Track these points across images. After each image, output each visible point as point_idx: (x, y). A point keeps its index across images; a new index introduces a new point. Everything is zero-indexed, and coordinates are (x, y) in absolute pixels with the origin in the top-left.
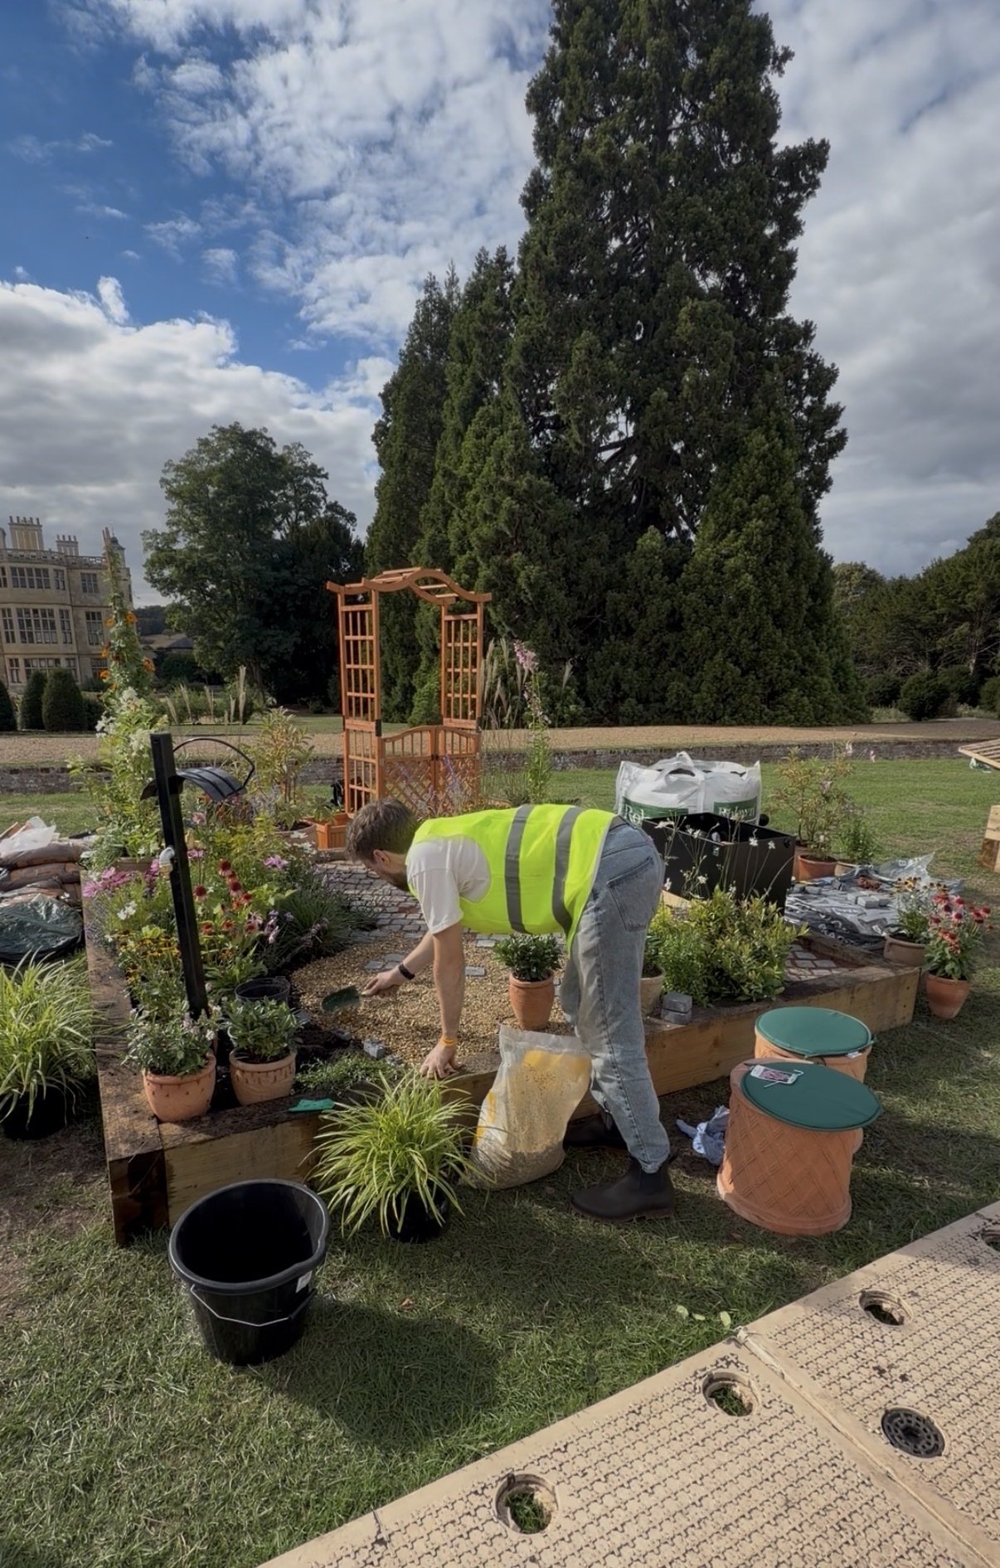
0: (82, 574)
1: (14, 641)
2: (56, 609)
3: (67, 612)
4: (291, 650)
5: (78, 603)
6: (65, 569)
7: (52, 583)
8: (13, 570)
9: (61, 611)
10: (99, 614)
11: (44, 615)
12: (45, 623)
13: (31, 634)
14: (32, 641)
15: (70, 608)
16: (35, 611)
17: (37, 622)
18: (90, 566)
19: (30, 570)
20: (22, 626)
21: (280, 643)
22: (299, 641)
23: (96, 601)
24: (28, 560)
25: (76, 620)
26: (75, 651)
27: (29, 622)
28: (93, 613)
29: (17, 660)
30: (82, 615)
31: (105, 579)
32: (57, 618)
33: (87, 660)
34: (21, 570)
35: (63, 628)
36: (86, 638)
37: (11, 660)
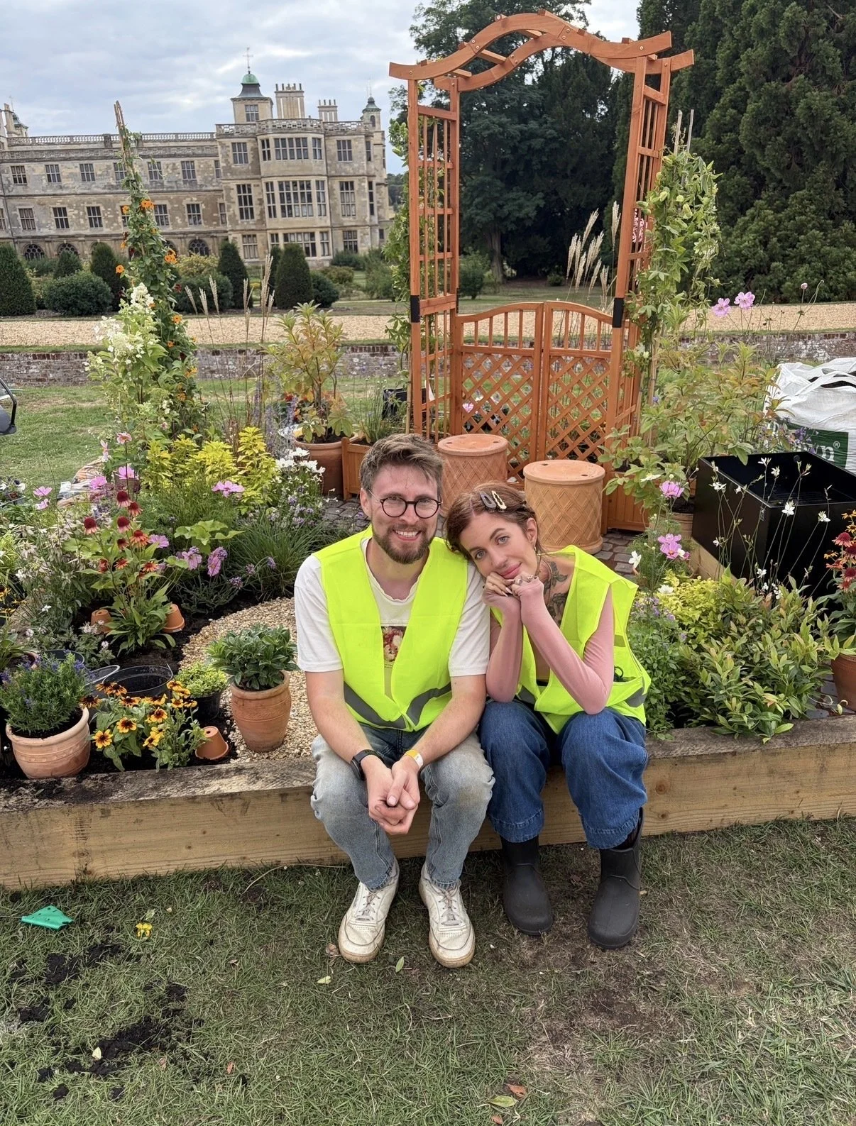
0: (338, 141)
1: (275, 216)
2: (313, 180)
3: (323, 182)
4: (533, 214)
5: (333, 173)
6: (322, 136)
7: (311, 152)
8: (276, 140)
9: (317, 182)
10: (352, 183)
11: (302, 187)
12: (303, 194)
13: (290, 207)
14: (290, 215)
15: (325, 178)
16: (295, 183)
17: (296, 194)
18: (345, 132)
19: (290, 139)
20: (282, 201)
21: (521, 207)
22: (542, 203)
23: (349, 169)
24: (290, 130)
25: (331, 191)
26: (328, 224)
27: (289, 195)
28: (347, 183)
29: (277, 235)
30: (337, 186)
31: (358, 146)
32: (314, 191)
33: (339, 233)
34: (283, 140)
35: (319, 200)
36: (339, 210)
37: (272, 235)
